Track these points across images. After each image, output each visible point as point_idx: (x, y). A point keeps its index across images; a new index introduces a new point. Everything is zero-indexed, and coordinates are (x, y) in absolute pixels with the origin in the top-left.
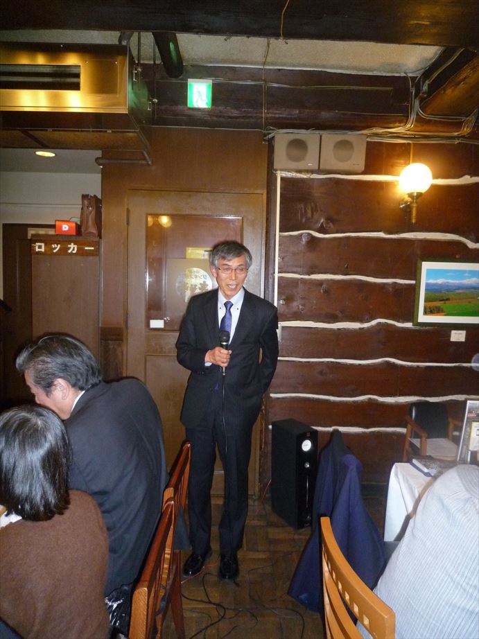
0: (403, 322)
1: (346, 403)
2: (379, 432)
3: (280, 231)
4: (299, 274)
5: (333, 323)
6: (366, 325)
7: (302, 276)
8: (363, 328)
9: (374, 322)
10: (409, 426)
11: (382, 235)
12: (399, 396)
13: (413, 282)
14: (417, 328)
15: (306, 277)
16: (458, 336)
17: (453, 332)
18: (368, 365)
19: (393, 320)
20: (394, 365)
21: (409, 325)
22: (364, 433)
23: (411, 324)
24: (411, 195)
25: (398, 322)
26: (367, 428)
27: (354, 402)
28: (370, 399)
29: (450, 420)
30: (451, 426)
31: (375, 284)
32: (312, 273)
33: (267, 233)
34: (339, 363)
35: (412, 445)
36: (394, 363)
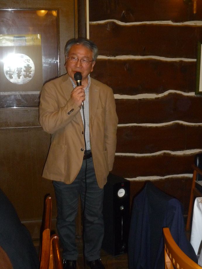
0: (188, 92)
1: (147, 158)
2: (172, 178)
3: (90, 20)
4: (107, 55)
5: (135, 95)
6: (160, 95)
7: (109, 58)
8: (158, 98)
9: (166, 93)
10: (195, 171)
11: (170, 23)
12: (186, 149)
13: (195, 60)
14: (198, 96)
15: (112, 58)
18: (163, 127)
19: (181, 91)
20: (182, 125)
21: (192, 94)
22: (161, 180)
23: (194, 93)
25: (185, 92)
26: (164, 176)
27: (153, 156)
28: (165, 153)
31: (166, 63)
32: (117, 55)
33: (79, 22)
34: (141, 127)
35: (197, 185)
36: (182, 124)
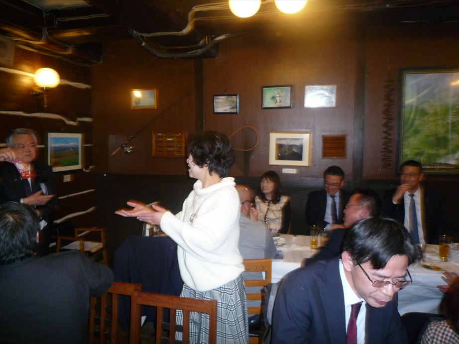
13: (43, 146)
16: (67, 178)
17: (65, 176)
24: (42, 89)
29: (75, 229)
30: (76, 233)
